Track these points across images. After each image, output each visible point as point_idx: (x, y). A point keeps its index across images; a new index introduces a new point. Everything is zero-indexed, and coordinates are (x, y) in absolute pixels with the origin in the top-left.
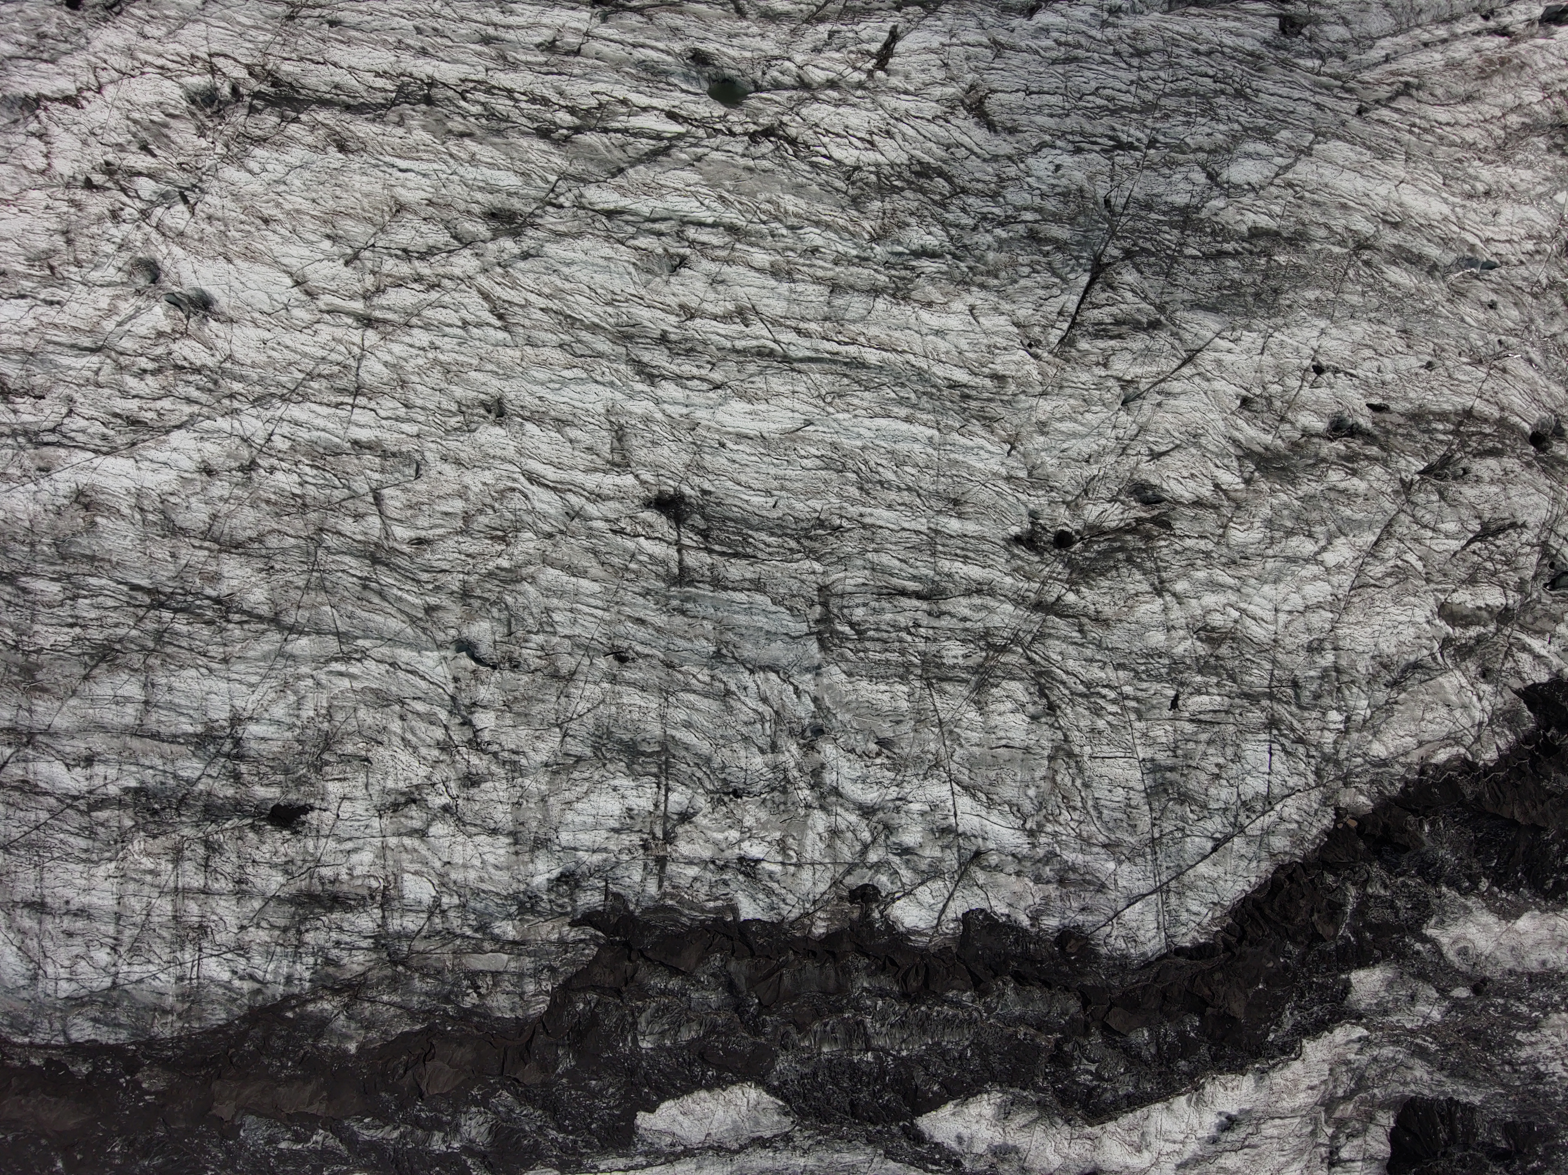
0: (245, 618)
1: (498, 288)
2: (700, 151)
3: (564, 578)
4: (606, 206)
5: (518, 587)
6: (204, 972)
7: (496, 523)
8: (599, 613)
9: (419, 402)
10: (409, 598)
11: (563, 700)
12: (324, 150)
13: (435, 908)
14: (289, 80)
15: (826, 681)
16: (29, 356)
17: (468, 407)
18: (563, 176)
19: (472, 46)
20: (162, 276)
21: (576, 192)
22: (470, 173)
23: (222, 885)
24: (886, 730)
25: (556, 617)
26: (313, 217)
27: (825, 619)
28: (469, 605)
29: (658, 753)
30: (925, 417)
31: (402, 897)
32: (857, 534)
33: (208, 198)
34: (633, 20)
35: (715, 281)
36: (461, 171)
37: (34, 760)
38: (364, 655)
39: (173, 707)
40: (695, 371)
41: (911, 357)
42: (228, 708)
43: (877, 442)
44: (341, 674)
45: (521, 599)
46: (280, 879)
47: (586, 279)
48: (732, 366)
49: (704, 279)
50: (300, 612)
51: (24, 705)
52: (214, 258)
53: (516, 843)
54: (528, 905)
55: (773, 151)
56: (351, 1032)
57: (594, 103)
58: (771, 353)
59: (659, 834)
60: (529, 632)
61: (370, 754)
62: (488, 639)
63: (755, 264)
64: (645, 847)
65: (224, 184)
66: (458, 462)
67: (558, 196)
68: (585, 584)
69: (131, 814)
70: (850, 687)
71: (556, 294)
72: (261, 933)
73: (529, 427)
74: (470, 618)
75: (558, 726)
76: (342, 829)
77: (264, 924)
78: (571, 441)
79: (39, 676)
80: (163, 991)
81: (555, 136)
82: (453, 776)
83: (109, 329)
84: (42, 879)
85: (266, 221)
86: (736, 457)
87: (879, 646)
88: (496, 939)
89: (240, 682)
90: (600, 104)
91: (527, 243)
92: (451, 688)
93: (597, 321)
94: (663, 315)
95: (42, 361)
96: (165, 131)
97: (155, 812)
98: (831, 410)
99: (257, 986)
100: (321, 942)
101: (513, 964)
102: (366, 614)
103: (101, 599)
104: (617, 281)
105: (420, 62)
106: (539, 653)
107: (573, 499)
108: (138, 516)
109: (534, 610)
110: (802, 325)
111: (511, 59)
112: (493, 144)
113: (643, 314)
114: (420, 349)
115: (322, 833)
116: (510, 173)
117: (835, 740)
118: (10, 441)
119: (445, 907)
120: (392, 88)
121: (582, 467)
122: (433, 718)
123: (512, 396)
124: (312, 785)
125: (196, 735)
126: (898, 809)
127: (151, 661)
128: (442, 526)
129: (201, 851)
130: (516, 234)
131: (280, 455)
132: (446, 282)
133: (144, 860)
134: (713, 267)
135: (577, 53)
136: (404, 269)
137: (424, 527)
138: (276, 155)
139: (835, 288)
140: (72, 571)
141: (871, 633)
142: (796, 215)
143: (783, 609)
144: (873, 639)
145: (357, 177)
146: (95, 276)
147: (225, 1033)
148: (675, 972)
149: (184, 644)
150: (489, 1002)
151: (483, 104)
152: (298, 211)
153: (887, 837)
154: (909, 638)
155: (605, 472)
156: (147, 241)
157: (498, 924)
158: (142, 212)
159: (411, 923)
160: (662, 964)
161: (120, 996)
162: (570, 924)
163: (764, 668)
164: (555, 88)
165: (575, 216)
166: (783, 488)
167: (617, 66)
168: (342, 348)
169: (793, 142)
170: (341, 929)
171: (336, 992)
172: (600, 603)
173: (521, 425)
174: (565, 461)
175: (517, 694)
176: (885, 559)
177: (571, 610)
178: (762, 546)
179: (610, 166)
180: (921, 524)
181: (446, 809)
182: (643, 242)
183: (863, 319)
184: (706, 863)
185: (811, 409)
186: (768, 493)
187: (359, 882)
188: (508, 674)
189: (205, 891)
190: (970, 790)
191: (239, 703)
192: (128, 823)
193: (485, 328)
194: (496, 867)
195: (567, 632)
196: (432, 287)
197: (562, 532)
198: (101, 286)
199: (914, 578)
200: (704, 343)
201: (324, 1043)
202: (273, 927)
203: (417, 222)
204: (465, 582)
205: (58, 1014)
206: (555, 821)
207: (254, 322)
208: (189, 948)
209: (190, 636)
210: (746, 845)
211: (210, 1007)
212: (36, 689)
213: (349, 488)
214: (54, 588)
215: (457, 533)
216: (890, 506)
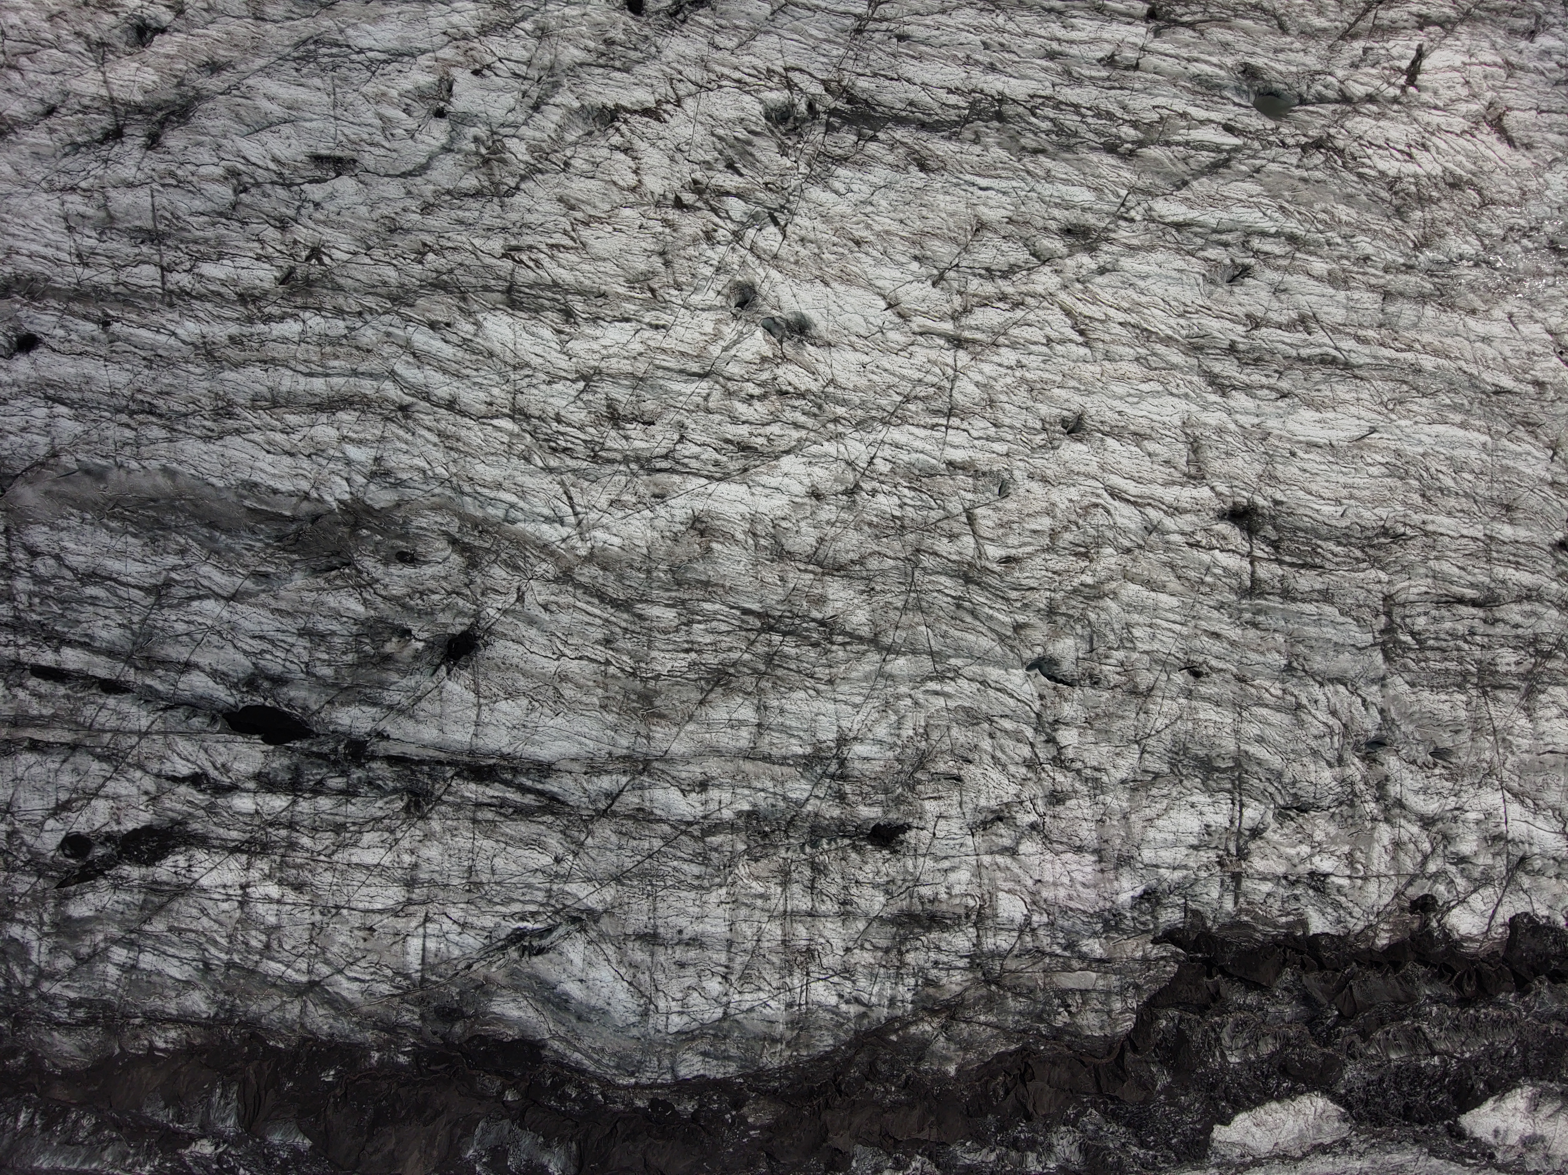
0: (847, 640)
1: (1080, 304)
2: (1258, 162)
3: (1145, 593)
4: (1175, 219)
5: (1101, 603)
6: (813, 997)
7: (1079, 539)
8: (1177, 628)
9: (1007, 421)
10: (1000, 617)
11: (1142, 716)
12: (905, 169)
13: (1026, 927)
14: (865, 96)
15: (1391, 692)
16: (638, 381)
17: (1051, 424)
18: (1133, 190)
19: (1038, 61)
20: (760, 300)
21: (1145, 205)
22: (1046, 189)
23: (829, 907)
24: (1446, 740)
25: (1137, 632)
26: (902, 238)
27: (1389, 630)
28: (1055, 622)
29: (1231, 769)
30: (1477, 423)
31: (996, 916)
32: (1419, 542)
33: (797, 219)
34: (1186, 35)
35: (1278, 290)
36: (1038, 187)
37: (650, 787)
38: (957, 673)
39: (784, 729)
40: (1264, 381)
41: (1462, 363)
42: (835, 728)
43: (1437, 448)
44: (936, 693)
45: (1103, 615)
46: (881, 898)
47: (1160, 292)
48: (1298, 374)
49: (1268, 288)
50: (898, 632)
51: (643, 732)
52: (811, 281)
53: (1100, 861)
54: (1113, 923)
55: (1324, 162)
56: (951, 1054)
57: (1155, 117)
58: (1334, 361)
59: (1233, 851)
60: (1110, 648)
61: (962, 772)
62: (1072, 655)
63: (1314, 273)
64: (1221, 864)
65: (812, 206)
66: (1044, 480)
67: (1128, 210)
68: (1163, 598)
69: (744, 838)
70: (1413, 698)
71: (1135, 308)
72: (865, 954)
73: (1109, 441)
74: (1055, 635)
75: (1137, 742)
76: (939, 848)
77: (867, 945)
78: (1150, 455)
79: (657, 703)
80: (773, 1018)
81: (1121, 150)
82: (1040, 794)
83: (716, 354)
84: (655, 909)
85: (858, 243)
86: (1307, 466)
87: (1438, 655)
88: (1083, 957)
89: (846, 703)
90: (1161, 118)
91: (1103, 259)
92: (1037, 706)
93: (1170, 333)
94: (1230, 325)
95: (652, 386)
96: (749, 148)
97: (765, 835)
98: (1393, 416)
99: (862, 1009)
100: (921, 962)
101: (1101, 982)
102: (958, 634)
103: (715, 624)
104: (1189, 293)
105: (990, 77)
106: (1119, 669)
107: (1152, 513)
108: (751, 542)
109: (1116, 626)
110: (1360, 332)
111: (1075, 74)
112: (1065, 160)
113: (1213, 325)
114: (1008, 368)
115: (920, 852)
116: (1084, 189)
117: (1397, 751)
118: (622, 468)
119: (1035, 925)
120: (966, 105)
121: (1160, 481)
122: (1020, 736)
123: (1093, 412)
124: (910, 804)
125: (804, 756)
126: (1455, 819)
127: (764, 684)
128: (1030, 544)
129: (808, 872)
130: (1091, 249)
131: (882, 478)
132: (1029, 300)
133: (754, 884)
134: (1276, 276)
135: (1136, 67)
136: (989, 288)
137: (1014, 544)
138: (859, 175)
139: (1387, 295)
140: (687, 597)
141: (1431, 642)
142: (1348, 224)
143: (1350, 619)
144: (1432, 649)
145: (941, 197)
146: (696, 299)
147: (832, 1060)
148: (1252, 986)
149: (793, 667)
150: (1079, 1020)
151: (1051, 120)
152: (887, 232)
153: (1445, 847)
154: (1466, 646)
155: (1182, 485)
156: (743, 263)
157: (1085, 942)
158: (734, 233)
159: (1004, 941)
160: (1240, 979)
161: (731, 1027)
162: (1152, 942)
163: (1331, 681)
164: (1119, 102)
165: (1147, 229)
166: (1351, 497)
167: (1173, 80)
168: (936, 370)
169: (1340, 152)
170: (939, 949)
171: (933, 1013)
172: (1178, 618)
173: (1102, 440)
174: (1145, 475)
175: (1099, 711)
176: (1445, 567)
177: (1150, 626)
178: (1330, 556)
179: (1175, 179)
180: (1478, 531)
181: (1033, 826)
182: (1212, 253)
183: (1415, 325)
184: (1279, 878)
185: (1374, 416)
186: (1338, 501)
187: (957, 901)
188: (1089, 691)
189: (812, 914)
190: (1519, 797)
191: (845, 724)
192: (742, 847)
193: (1068, 344)
194: (1084, 885)
195: (1146, 647)
196: (1017, 305)
197: (1140, 547)
198: (703, 310)
199: (1472, 585)
200: (1272, 353)
201: (925, 1066)
202: (876, 948)
203: (997, 241)
204: (1051, 599)
205: (668, 1050)
206: (1138, 838)
207: (852, 345)
208: (797, 973)
209: (798, 658)
210: (1316, 859)
211: (818, 1033)
212: (654, 715)
213: (944, 509)
214: (670, 614)
215: (1044, 551)
216: (1449, 514)
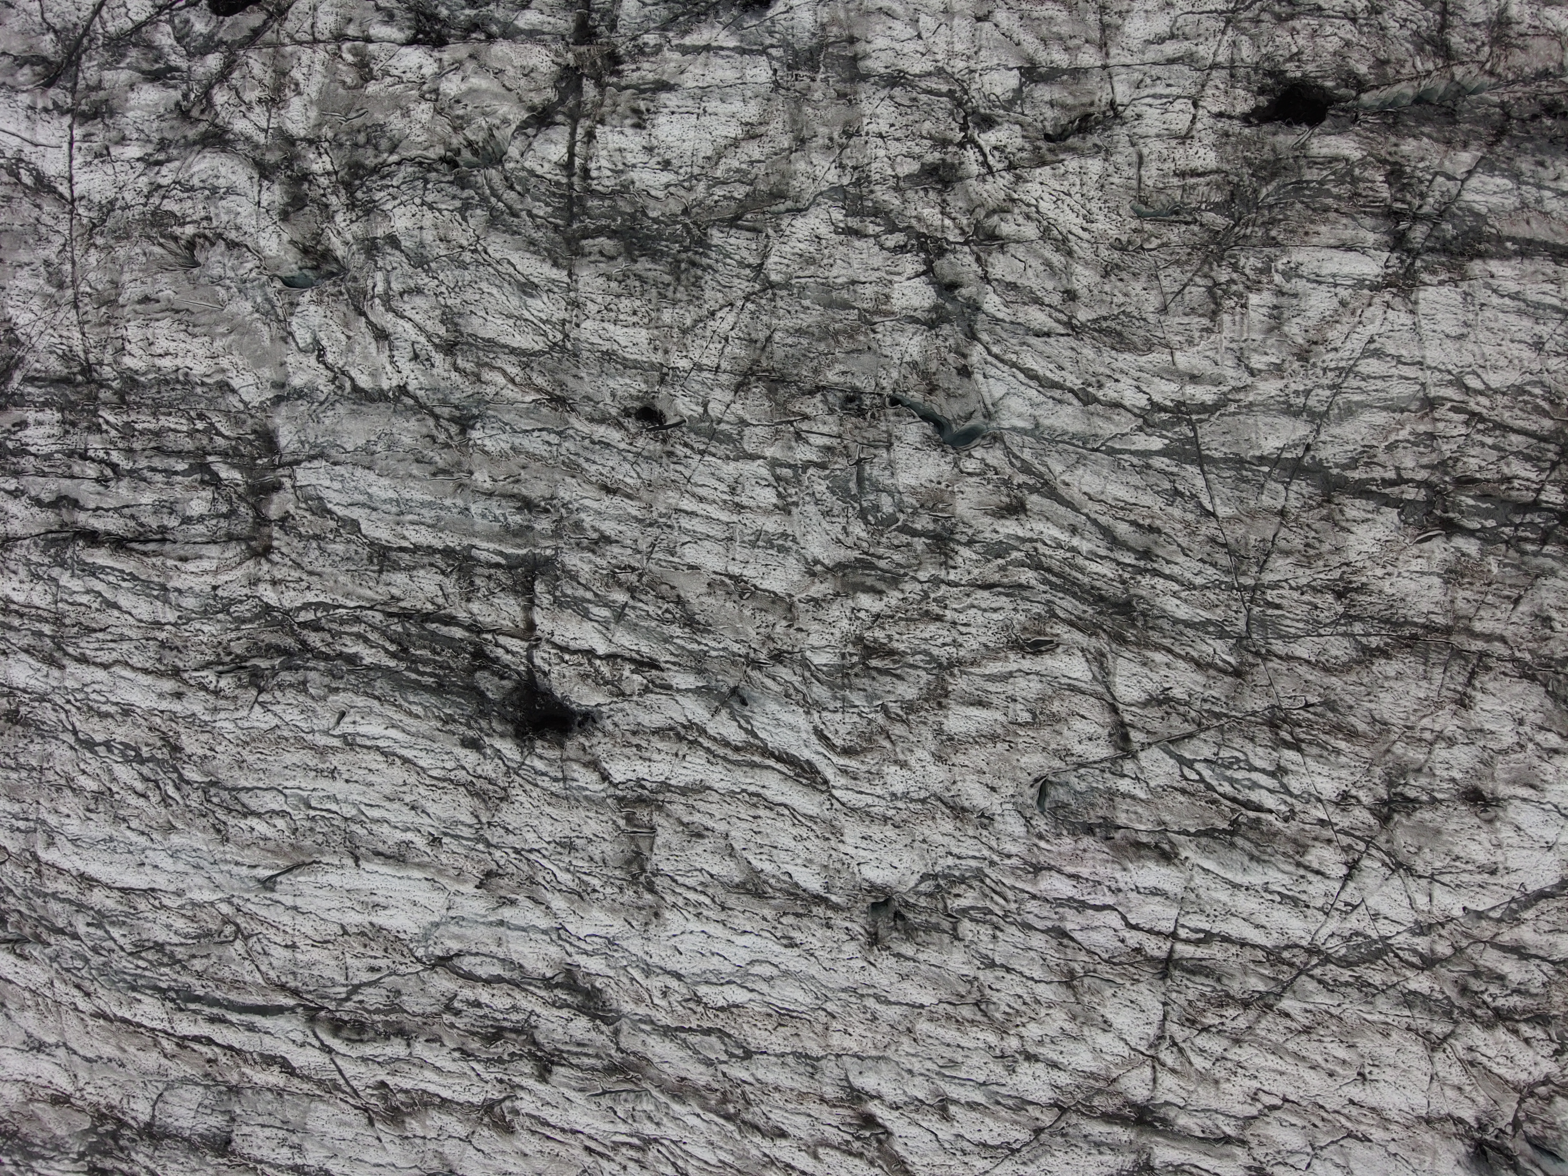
3: (753, 572)
5: (840, 554)
15: (267, 373)
24: (169, 284)
25: (768, 495)
39: (1532, 309)
43: (143, 841)
45: (836, 529)
48: (413, 1003)
58: (337, 1027)
60: (824, 466)
62: (903, 453)
68: (712, 560)
70: (224, 363)
74: (937, 494)
76: (1185, 78)
86: (409, 817)
87: (169, 440)
98: (225, 908)
107: (731, 731)
109: (812, 508)
110: (280, 1079)
115: (1224, 72)
121: (713, 797)
125: (1482, 255)
126: (163, 144)
129: (1456, 39)
131: (1328, 832)
137: (1026, 676)
139: (222, 1147)
141: (181, 466)
143: (340, 511)
153: (185, 96)
154: (116, 457)
155: (667, 787)
166: (322, 752)
168: (1199, 1061)
173: (831, 887)
174: (744, 811)
175: (848, 346)
176: (143, 608)
177: (740, 507)
178: (373, 636)
180: (75, 673)
181: (987, 121)
185: (263, 912)
186: (350, 743)
188: (865, 383)
190: (45, 187)
193: (899, 1097)
197: (757, 664)
199: (94, 570)
207: (1384, 1119)
213: (1180, 759)
216: (127, 711)
